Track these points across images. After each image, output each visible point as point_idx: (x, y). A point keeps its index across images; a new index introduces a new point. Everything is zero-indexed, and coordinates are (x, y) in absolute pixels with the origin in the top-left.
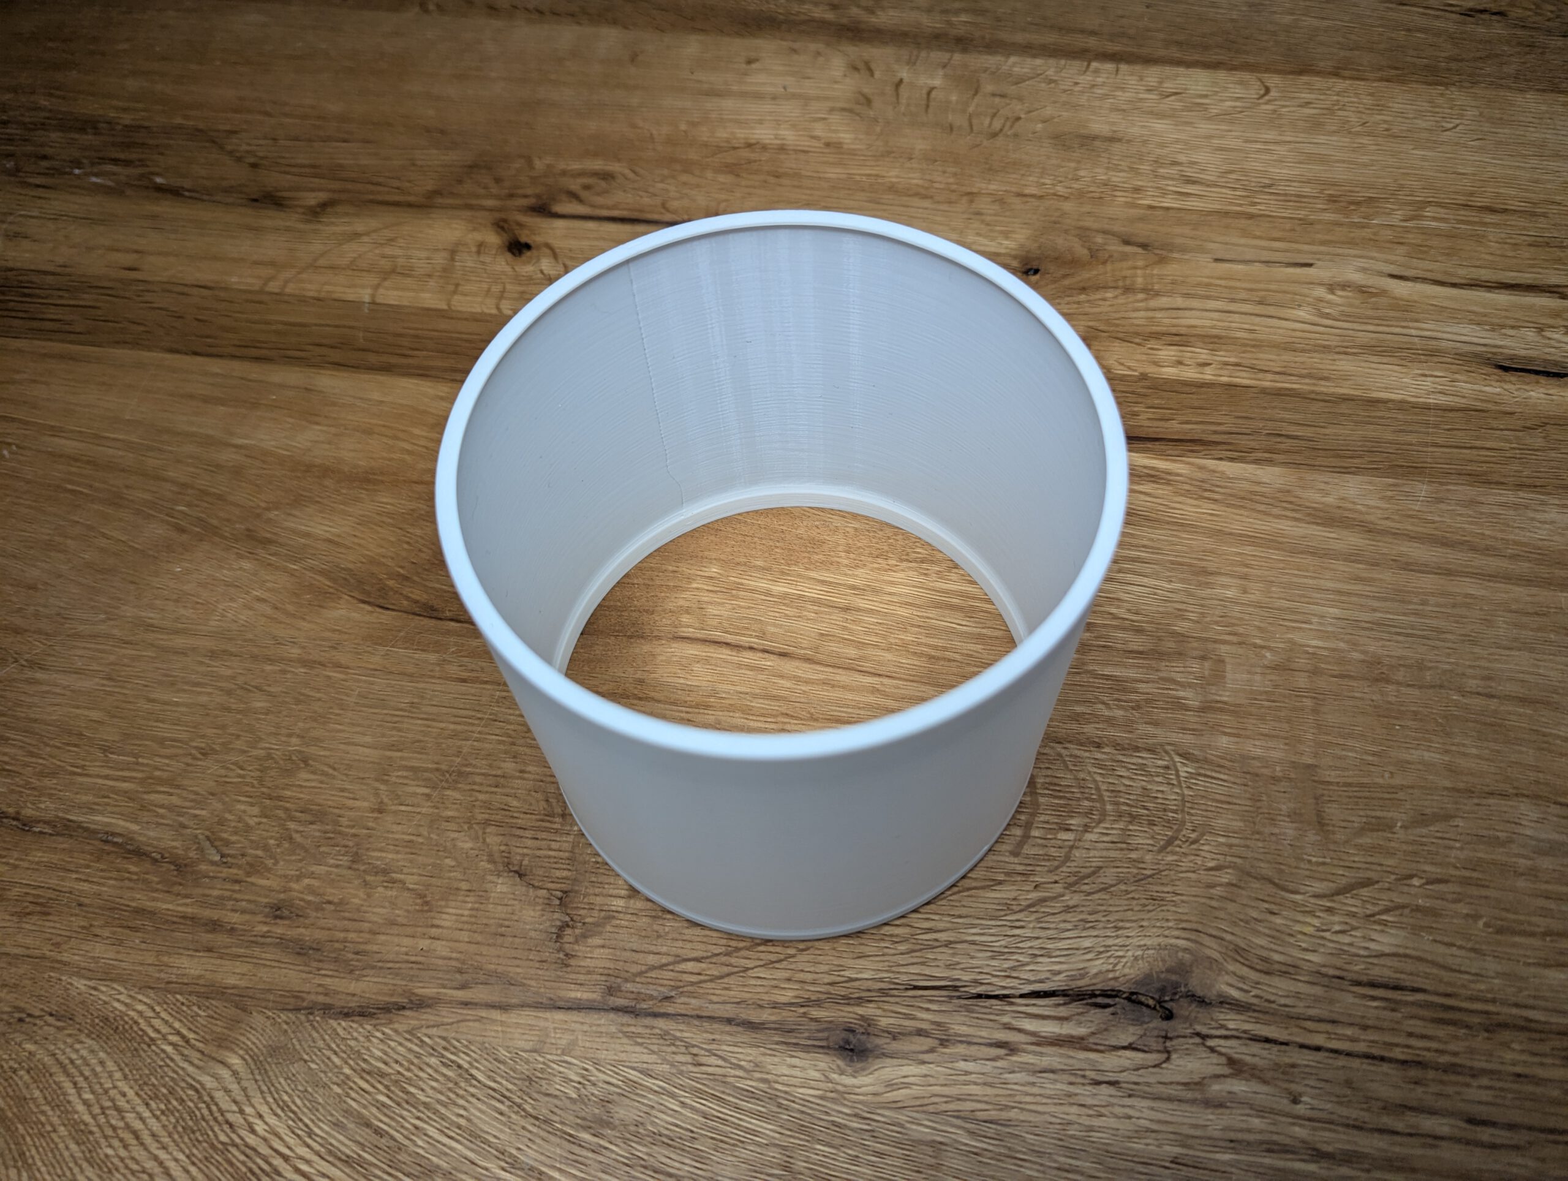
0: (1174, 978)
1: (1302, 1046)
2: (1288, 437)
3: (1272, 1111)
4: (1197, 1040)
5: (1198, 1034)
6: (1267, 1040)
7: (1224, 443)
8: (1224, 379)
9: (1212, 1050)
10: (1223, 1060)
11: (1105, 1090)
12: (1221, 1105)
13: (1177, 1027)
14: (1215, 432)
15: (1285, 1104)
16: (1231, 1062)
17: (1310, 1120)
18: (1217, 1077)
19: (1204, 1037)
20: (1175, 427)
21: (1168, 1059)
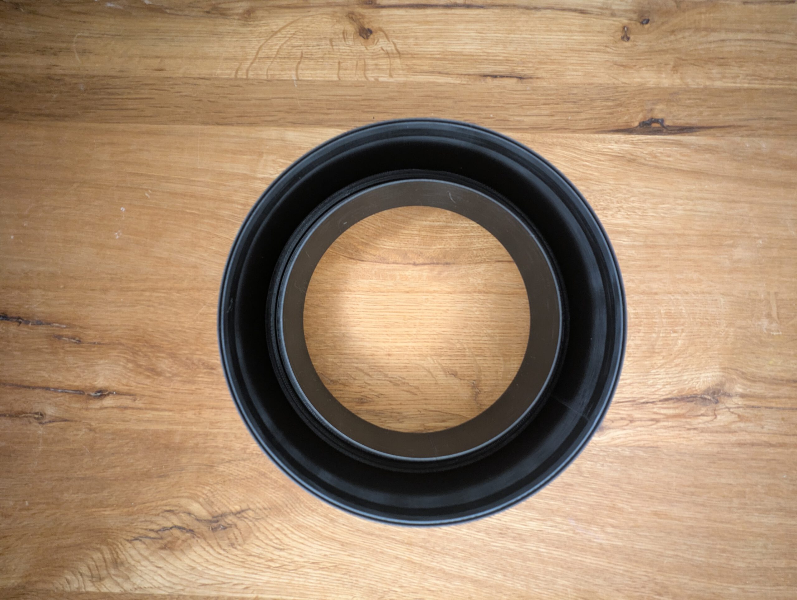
0: (718, 387)
1: (766, 408)
2: (776, 119)
3: (754, 432)
4: (727, 410)
5: (727, 408)
6: (753, 407)
7: (745, 126)
8: (746, 85)
9: (732, 413)
10: (737, 416)
11: (692, 432)
12: (735, 432)
13: (721, 406)
14: (740, 120)
15: (758, 429)
16: (739, 416)
17: (768, 434)
18: (734, 422)
19: (729, 408)
20: (721, 119)
21: (716, 418)
